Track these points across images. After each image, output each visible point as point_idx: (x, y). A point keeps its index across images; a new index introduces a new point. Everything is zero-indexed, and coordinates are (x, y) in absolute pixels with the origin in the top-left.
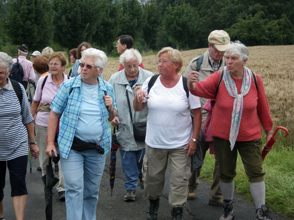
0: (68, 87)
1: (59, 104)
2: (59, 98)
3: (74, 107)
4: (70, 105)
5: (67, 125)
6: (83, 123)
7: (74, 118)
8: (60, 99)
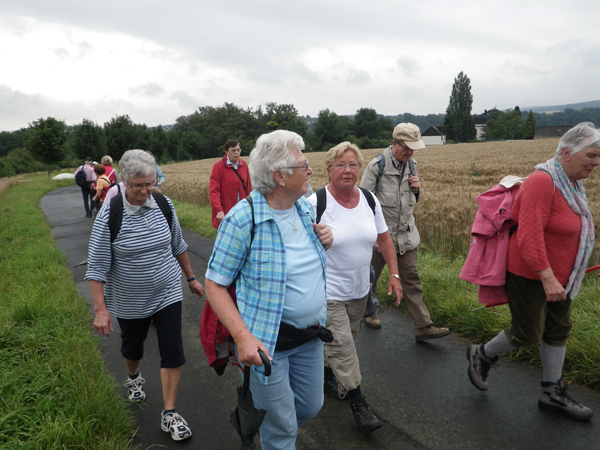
0: (245, 225)
1: (230, 266)
2: (227, 254)
3: (270, 265)
4: (260, 263)
5: (257, 308)
6: (296, 293)
7: (274, 291)
8: (231, 255)
